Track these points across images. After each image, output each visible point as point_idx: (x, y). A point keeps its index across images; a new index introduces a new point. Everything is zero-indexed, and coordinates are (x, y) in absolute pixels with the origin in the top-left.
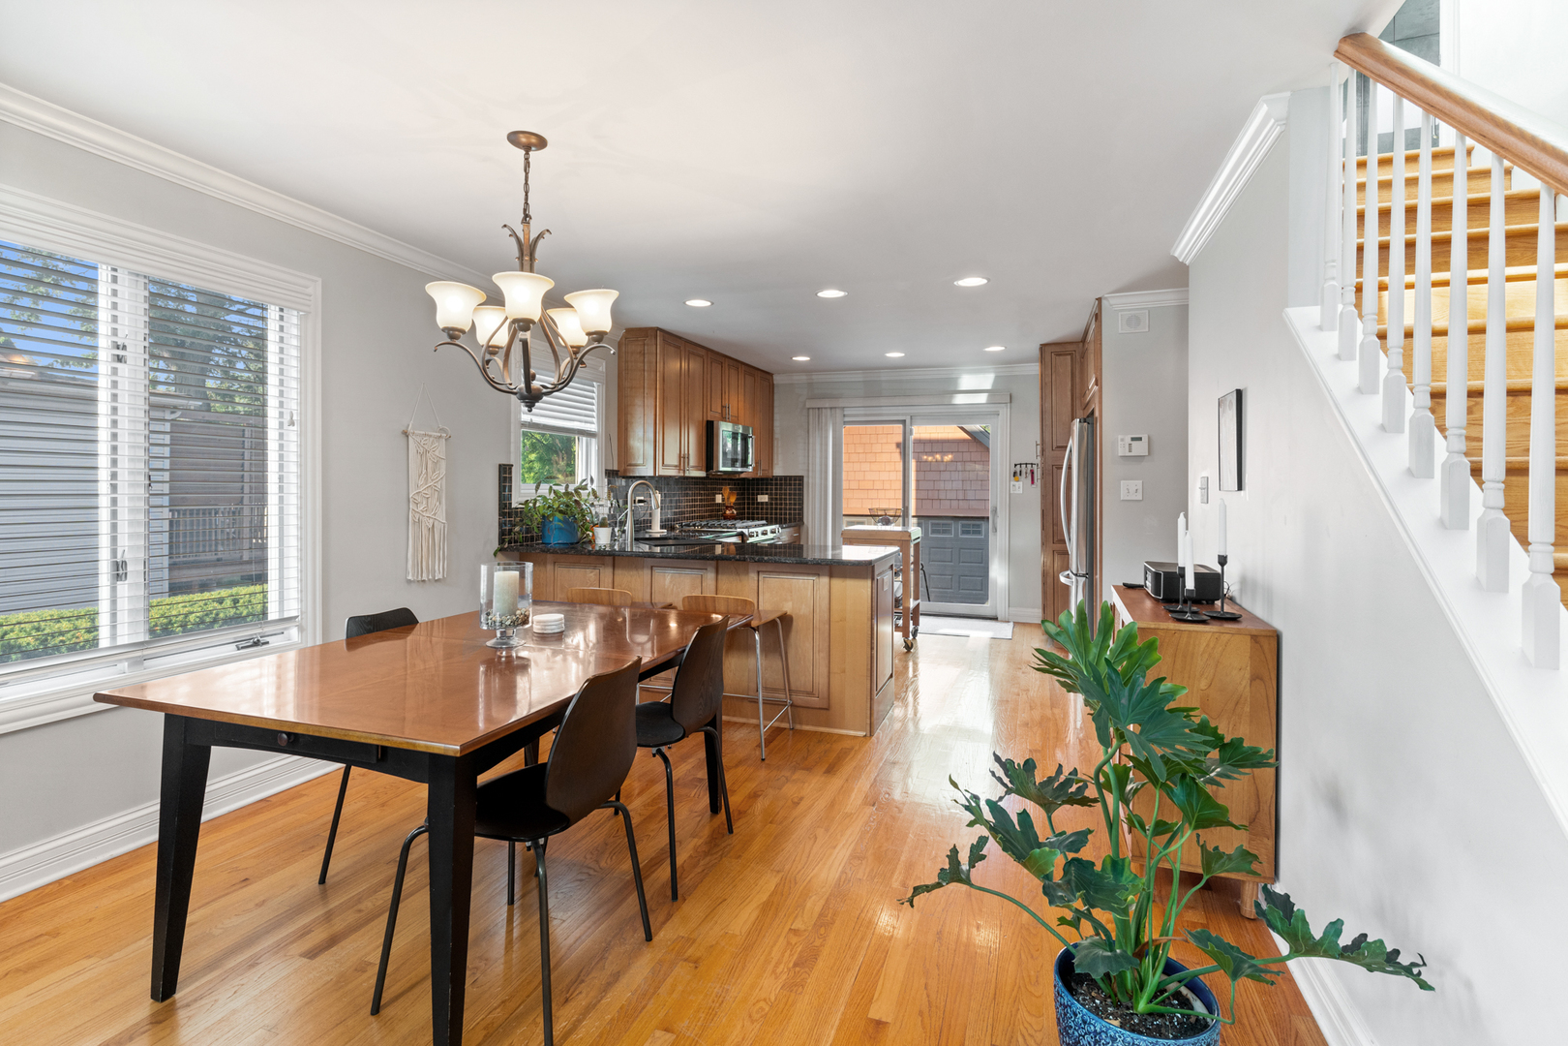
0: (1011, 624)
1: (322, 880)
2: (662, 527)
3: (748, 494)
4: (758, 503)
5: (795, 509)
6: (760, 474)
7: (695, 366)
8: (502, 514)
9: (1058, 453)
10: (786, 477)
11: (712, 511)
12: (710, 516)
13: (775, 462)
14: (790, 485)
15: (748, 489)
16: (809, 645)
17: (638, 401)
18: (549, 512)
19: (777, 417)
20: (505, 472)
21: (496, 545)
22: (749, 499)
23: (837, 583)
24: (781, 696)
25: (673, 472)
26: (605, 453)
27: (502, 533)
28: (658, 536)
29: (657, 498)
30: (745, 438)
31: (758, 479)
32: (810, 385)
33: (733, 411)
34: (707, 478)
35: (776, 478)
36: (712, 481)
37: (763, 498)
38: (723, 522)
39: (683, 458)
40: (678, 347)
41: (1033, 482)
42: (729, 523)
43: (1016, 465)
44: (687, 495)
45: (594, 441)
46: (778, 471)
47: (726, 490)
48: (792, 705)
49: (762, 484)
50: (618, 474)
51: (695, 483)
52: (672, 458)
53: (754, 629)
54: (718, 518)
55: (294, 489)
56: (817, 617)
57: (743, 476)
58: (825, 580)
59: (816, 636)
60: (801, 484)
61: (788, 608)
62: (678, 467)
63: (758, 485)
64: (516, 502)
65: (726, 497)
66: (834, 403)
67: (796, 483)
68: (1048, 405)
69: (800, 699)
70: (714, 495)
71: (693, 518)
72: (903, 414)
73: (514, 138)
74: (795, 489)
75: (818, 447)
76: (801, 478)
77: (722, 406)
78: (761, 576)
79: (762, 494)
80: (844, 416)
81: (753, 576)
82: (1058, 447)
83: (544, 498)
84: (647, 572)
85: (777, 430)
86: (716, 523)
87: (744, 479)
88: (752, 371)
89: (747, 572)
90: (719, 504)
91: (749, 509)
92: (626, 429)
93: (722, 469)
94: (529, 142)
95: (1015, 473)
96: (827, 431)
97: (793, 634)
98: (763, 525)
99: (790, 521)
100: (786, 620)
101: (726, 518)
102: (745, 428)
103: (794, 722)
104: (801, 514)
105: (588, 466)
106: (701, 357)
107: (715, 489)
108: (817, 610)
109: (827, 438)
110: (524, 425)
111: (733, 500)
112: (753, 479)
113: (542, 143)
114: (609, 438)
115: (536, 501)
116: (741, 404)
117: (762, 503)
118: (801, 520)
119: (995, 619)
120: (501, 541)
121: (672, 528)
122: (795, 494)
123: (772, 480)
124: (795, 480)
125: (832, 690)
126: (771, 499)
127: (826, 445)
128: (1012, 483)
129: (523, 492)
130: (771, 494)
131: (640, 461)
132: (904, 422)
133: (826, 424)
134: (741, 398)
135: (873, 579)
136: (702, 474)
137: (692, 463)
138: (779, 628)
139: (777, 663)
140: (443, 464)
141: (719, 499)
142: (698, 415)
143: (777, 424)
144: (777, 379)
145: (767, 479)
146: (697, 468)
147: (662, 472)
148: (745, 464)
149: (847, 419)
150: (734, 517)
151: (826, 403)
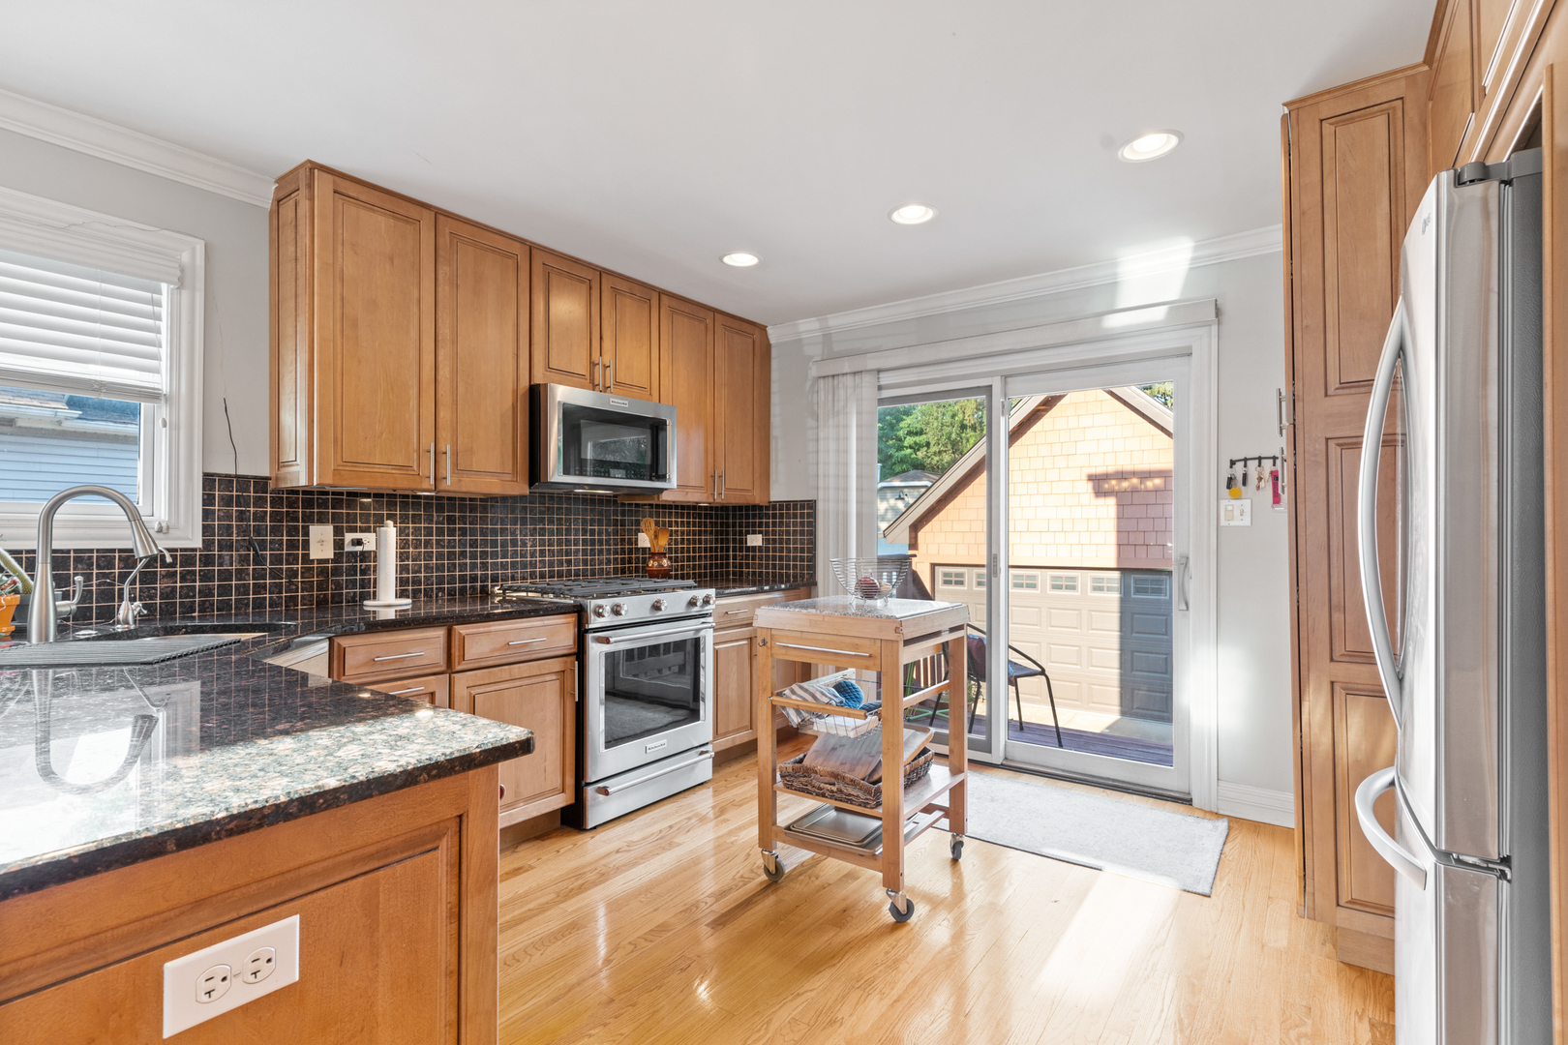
0: (1223, 825)
2: (401, 594)
3: (734, 534)
4: (747, 549)
5: (802, 559)
6: (747, 499)
9: (1343, 402)
10: (788, 502)
11: (629, 560)
13: (773, 477)
14: (795, 516)
15: (734, 525)
22: (734, 541)
26: (201, 439)
28: (390, 615)
31: (748, 508)
32: (827, 338)
35: (774, 505)
37: (755, 540)
40: (410, 221)
41: (1277, 499)
43: (1233, 463)
46: (778, 493)
49: (754, 516)
50: (268, 485)
60: (813, 515)
62: (412, 470)
63: (747, 517)
66: (858, 365)
67: (804, 514)
68: (1309, 272)
70: (633, 533)
74: (802, 524)
76: (811, 505)
77: (591, 364)
79: (754, 533)
80: (880, 388)
82: (1344, 385)
90: (642, 550)
91: (735, 557)
93: (561, 479)
95: (1230, 482)
98: (690, 588)
99: (794, 579)
106: (510, 256)
107: (635, 524)
112: (740, 508)
117: (754, 548)
118: (813, 576)
119: (1185, 801)
122: (802, 533)
123: (767, 508)
124: (802, 508)
126: (766, 541)
128: (1223, 503)
130: (767, 533)
132: (990, 390)
133: (846, 406)
141: (644, 540)
144: (774, 335)
145: (761, 507)
149: (886, 394)
150: (665, 574)
151: (847, 366)
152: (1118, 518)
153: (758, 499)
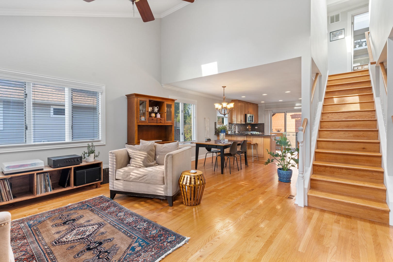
1: (204, 165)
3: (253, 127)
4: (255, 129)
6: (255, 123)
7: (243, 104)
8: (215, 129)
10: (261, 123)
11: (246, 130)
12: (246, 131)
13: (259, 121)
16: (260, 148)
17: (234, 112)
18: (222, 129)
19: (259, 112)
20: (215, 123)
21: (214, 134)
23: (265, 139)
24: (256, 156)
25: (239, 123)
26: (229, 120)
27: (215, 132)
29: (237, 127)
30: (252, 117)
31: (255, 124)
32: (265, 106)
33: (250, 112)
34: (245, 124)
35: (259, 124)
36: (246, 124)
37: (256, 128)
38: (248, 132)
39: (241, 120)
40: (240, 102)
42: (249, 132)
44: (242, 127)
45: (227, 118)
46: (259, 123)
47: (249, 126)
48: (258, 157)
50: (231, 123)
51: (243, 125)
52: (239, 121)
53: (252, 145)
54: (247, 131)
55: (195, 126)
56: (262, 144)
57: (252, 123)
58: (263, 138)
59: (262, 147)
60: (264, 125)
61: (257, 143)
62: (240, 122)
64: (217, 127)
65: (249, 127)
66: (270, 109)
67: (263, 125)
69: (259, 156)
70: (247, 127)
71: (243, 131)
72: (284, 111)
73: (223, 87)
75: (267, 118)
76: (264, 124)
77: (248, 111)
78: (253, 138)
81: (252, 138)
83: (221, 127)
84: (236, 137)
85: (259, 115)
86: (247, 132)
87: (252, 124)
88: (253, 104)
89: (251, 137)
90: (248, 129)
92: (232, 116)
93: (248, 122)
94: (224, 87)
96: (269, 115)
97: (258, 146)
99: (262, 132)
100: (257, 144)
101: (249, 131)
102: (253, 115)
103: (258, 159)
104: (264, 130)
105: (226, 122)
106: (244, 103)
107: (247, 126)
108: (262, 143)
109: (269, 116)
110: (218, 116)
111: (250, 128)
112: (254, 124)
113: (225, 87)
114: (229, 118)
115: (220, 127)
116: (252, 111)
118: (264, 132)
120: (215, 133)
121: (239, 132)
122: (263, 127)
125: (264, 155)
126: (258, 128)
127: (269, 117)
129: (218, 126)
131: (234, 121)
132: (285, 112)
133: (269, 113)
134: (252, 109)
135: (270, 138)
136: (244, 123)
137: (243, 121)
138: (256, 145)
139: (256, 151)
140: (209, 122)
141: (248, 128)
142: (244, 113)
143: (259, 113)
144: (259, 105)
145: (257, 124)
146: (244, 122)
147: (238, 123)
148: (252, 121)
149: (273, 112)
150: (250, 131)
151: (269, 109)
152: (295, 122)
153: (258, 123)
